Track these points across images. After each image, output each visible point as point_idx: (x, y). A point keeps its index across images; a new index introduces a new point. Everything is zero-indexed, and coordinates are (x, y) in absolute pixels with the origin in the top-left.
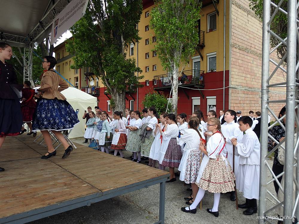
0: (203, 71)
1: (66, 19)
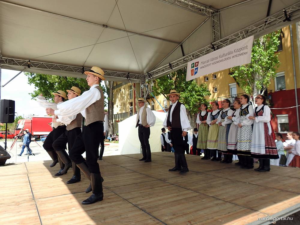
0: (271, 91)
1: (212, 62)
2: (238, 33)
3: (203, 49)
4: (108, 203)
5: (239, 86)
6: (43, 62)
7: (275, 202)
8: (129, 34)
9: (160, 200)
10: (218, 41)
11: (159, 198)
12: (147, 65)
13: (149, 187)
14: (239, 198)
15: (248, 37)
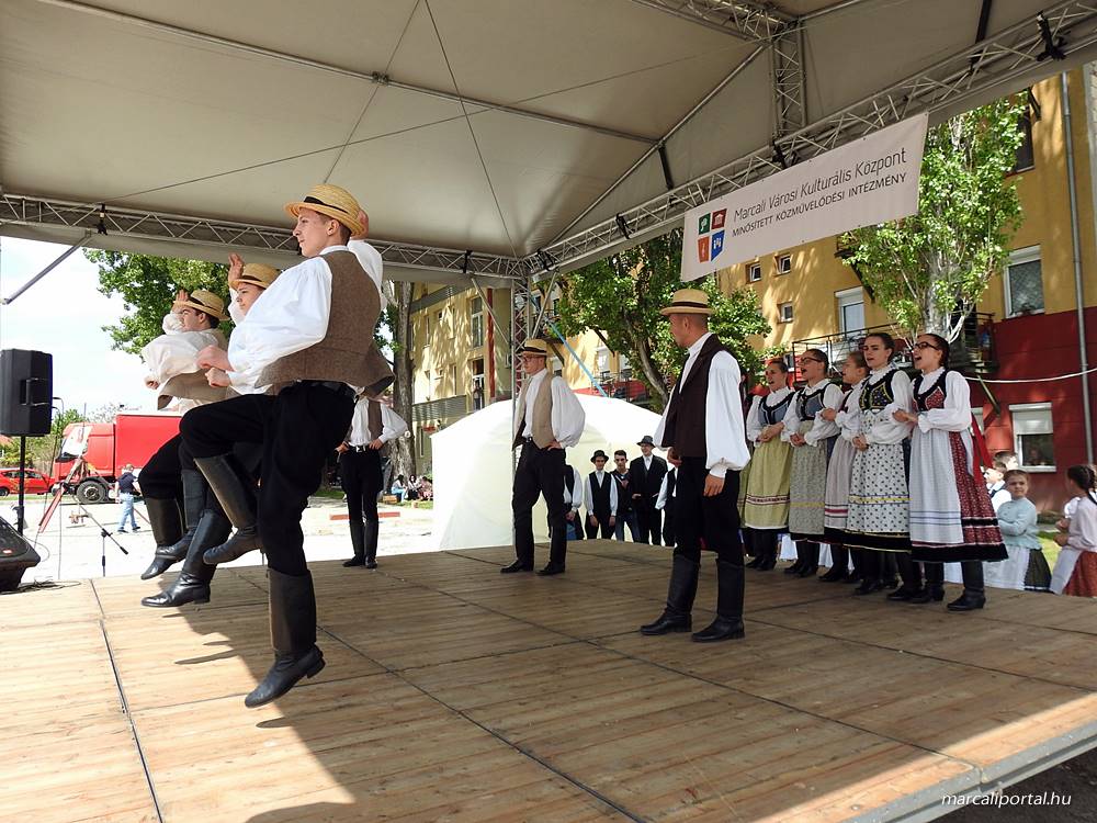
0: (990, 315)
1: (776, 211)
2: (871, 104)
3: (740, 164)
4: (397, 723)
5: (873, 299)
6: (152, 214)
7: (1002, 722)
8: (470, 107)
9: (583, 714)
10: (799, 132)
11: (580, 706)
12: (535, 224)
13: (545, 668)
14: (870, 707)
15: (908, 120)
